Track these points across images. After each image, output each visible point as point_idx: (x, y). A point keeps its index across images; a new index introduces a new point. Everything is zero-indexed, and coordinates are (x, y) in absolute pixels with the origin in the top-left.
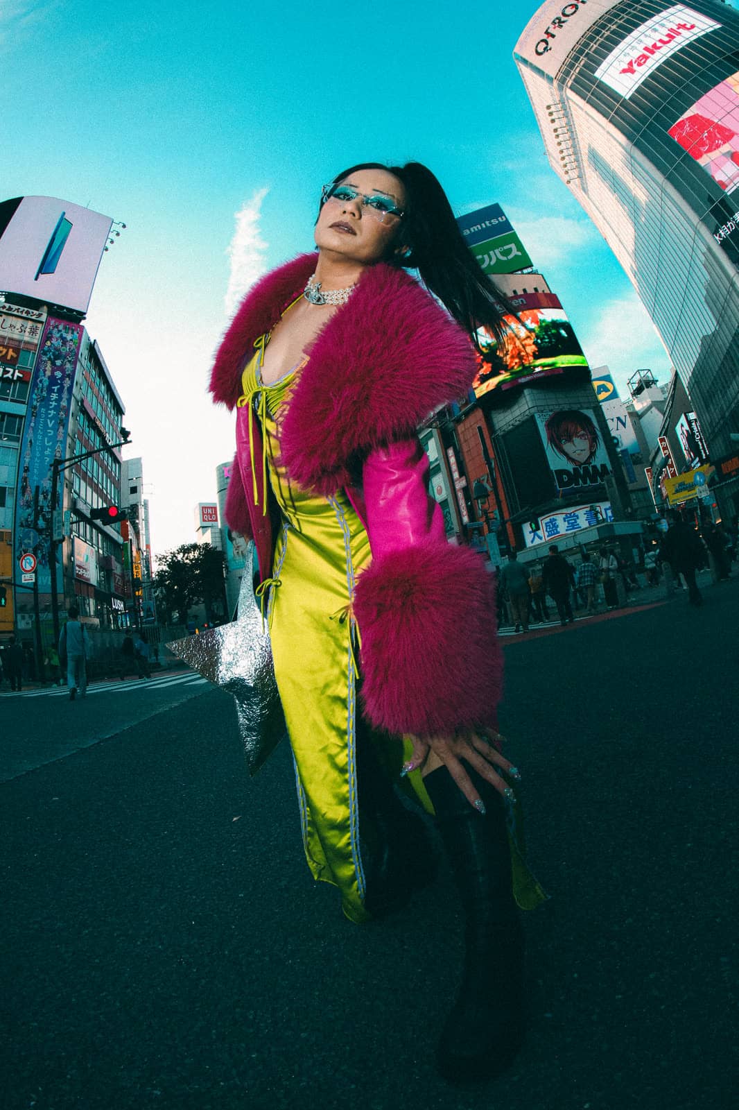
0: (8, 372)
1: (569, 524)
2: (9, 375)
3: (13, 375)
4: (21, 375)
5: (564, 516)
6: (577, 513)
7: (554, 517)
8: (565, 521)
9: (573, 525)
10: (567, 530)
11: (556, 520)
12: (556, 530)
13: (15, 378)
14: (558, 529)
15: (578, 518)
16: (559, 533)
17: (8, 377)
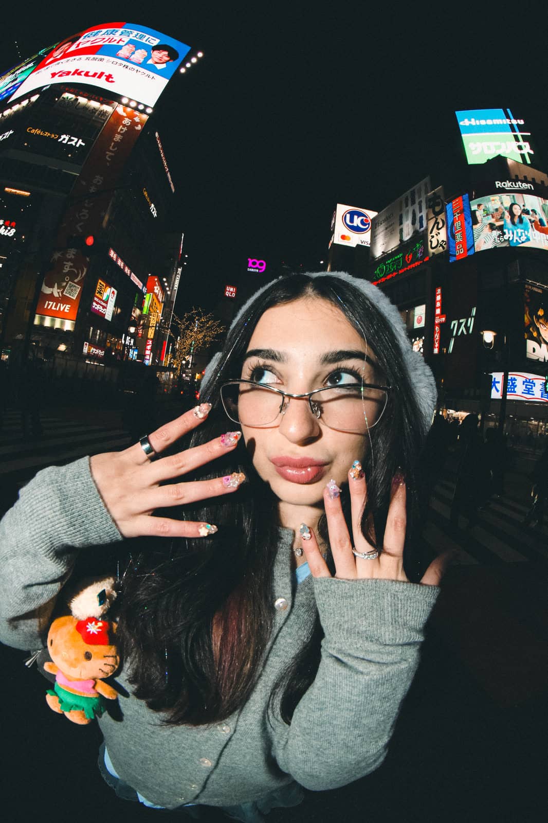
0: (73, 140)
1: (526, 388)
2: (73, 143)
3: (76, 143)
4: (83, 144)
5: (524, 379)
6: (535, 381)
7: (516, 377)
8: (523, 384)
9: (529, 391)
10: (523, 393)
11: (516, 380)
12: (514, 389)
13: (78, 146)
14: (516, 389)
15: (534, 386)
16: (515, 392)
17: (72, 145)
